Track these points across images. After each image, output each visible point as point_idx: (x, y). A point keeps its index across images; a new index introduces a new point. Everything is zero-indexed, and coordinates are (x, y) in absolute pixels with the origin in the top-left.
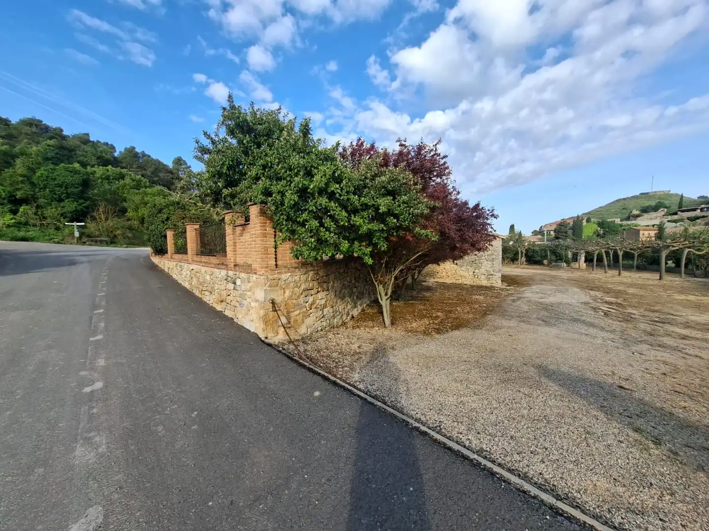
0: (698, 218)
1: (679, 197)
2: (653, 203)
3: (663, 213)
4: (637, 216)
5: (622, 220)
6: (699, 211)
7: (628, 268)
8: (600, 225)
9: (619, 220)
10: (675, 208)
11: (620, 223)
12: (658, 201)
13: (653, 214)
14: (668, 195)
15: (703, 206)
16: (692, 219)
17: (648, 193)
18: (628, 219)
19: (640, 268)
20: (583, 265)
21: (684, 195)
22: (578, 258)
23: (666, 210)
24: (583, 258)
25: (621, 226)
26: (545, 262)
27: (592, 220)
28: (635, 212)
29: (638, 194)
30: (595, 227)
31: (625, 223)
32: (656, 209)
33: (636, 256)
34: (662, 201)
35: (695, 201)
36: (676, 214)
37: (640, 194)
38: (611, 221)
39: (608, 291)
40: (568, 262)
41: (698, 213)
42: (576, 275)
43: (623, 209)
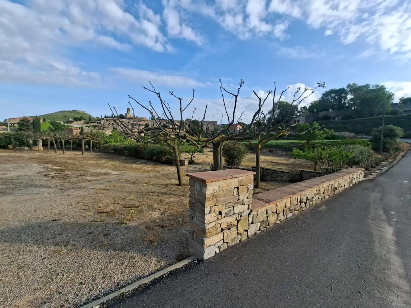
0: (96, 126)
1: (89, 115)
2: (79, 116)
3: (83, 122)
4: (72, 122)
5: (64, 123)
6: (96, 123)
7: (68, 149)
8: (53, 124)
9: (63, 122)
10: (88, 120)
11: (64, 124)
12: (81, 115)
13: (79, 122)
14: (86, 114)
15: (98, 121)
16: (95, 127)
17: (76, 111)
18: (68, 122)
19: (74, 149)
20: (42, 148)
21: (91, 115)
22: (37, 144)
23: (84, 121)
24: (41, 144)
25: (64, 126)
26: (10, 146)
27: (47, 120)
28: (71, 120)
29: (72, 110)
30: (49, 125)
31: (66, 124)
32: (80, 119)
33: (72, 142)
34: (82, 116)
35: (95, 118)
36: (88, 123)
37: (73, 110)
38: (59, 123)
39: (55, 163)
40: (29, 146)
41: (96, 124)
42: (37, 154)
43: (65, 117)
